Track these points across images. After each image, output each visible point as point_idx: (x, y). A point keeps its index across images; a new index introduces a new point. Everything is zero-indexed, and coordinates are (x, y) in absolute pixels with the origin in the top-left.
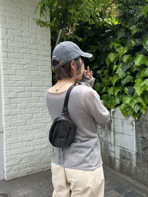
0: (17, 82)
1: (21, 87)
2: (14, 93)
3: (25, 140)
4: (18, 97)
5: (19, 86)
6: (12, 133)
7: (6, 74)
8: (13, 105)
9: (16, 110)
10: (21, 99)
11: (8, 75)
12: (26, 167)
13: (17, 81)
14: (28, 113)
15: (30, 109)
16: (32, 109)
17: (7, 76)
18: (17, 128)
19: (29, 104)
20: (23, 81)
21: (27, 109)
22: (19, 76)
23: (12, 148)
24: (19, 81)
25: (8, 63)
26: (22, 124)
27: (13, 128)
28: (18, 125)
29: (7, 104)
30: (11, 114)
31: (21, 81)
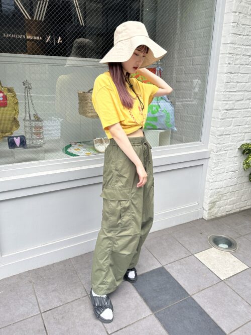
0: (238, 84)
1: (241, 93)
2: (232, 102)
3: (231, 170)
4: (235, 108)
5: (239, 91)
6: (220, 160)
7: (229, 71)
8: (228, 119)
9: (229, 127)
10: (237, 111)
11: (231, 73)
12: (226, 205)
13: (238, 82)
14: (241, 133)
15: (243, 126)
16: (246, 126)
17: (230, 75)
18: (227, 153)
19: (245, 118)
20: (244, 84)
21: (241, 127)
22: (242, 75)
23: (218, 180)
24: (240, 84)
25: (234, 54)
26: (232, 148)
27: (223, 154)
28: (228, 149)
29: (223, 119)
30: (224, 133)
31: (242, 84)
